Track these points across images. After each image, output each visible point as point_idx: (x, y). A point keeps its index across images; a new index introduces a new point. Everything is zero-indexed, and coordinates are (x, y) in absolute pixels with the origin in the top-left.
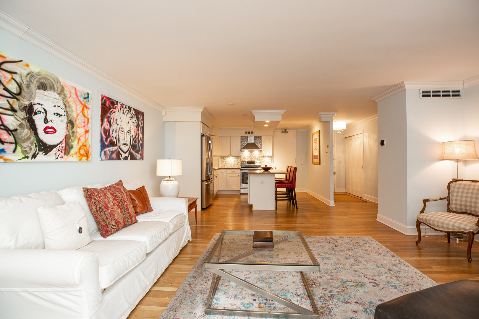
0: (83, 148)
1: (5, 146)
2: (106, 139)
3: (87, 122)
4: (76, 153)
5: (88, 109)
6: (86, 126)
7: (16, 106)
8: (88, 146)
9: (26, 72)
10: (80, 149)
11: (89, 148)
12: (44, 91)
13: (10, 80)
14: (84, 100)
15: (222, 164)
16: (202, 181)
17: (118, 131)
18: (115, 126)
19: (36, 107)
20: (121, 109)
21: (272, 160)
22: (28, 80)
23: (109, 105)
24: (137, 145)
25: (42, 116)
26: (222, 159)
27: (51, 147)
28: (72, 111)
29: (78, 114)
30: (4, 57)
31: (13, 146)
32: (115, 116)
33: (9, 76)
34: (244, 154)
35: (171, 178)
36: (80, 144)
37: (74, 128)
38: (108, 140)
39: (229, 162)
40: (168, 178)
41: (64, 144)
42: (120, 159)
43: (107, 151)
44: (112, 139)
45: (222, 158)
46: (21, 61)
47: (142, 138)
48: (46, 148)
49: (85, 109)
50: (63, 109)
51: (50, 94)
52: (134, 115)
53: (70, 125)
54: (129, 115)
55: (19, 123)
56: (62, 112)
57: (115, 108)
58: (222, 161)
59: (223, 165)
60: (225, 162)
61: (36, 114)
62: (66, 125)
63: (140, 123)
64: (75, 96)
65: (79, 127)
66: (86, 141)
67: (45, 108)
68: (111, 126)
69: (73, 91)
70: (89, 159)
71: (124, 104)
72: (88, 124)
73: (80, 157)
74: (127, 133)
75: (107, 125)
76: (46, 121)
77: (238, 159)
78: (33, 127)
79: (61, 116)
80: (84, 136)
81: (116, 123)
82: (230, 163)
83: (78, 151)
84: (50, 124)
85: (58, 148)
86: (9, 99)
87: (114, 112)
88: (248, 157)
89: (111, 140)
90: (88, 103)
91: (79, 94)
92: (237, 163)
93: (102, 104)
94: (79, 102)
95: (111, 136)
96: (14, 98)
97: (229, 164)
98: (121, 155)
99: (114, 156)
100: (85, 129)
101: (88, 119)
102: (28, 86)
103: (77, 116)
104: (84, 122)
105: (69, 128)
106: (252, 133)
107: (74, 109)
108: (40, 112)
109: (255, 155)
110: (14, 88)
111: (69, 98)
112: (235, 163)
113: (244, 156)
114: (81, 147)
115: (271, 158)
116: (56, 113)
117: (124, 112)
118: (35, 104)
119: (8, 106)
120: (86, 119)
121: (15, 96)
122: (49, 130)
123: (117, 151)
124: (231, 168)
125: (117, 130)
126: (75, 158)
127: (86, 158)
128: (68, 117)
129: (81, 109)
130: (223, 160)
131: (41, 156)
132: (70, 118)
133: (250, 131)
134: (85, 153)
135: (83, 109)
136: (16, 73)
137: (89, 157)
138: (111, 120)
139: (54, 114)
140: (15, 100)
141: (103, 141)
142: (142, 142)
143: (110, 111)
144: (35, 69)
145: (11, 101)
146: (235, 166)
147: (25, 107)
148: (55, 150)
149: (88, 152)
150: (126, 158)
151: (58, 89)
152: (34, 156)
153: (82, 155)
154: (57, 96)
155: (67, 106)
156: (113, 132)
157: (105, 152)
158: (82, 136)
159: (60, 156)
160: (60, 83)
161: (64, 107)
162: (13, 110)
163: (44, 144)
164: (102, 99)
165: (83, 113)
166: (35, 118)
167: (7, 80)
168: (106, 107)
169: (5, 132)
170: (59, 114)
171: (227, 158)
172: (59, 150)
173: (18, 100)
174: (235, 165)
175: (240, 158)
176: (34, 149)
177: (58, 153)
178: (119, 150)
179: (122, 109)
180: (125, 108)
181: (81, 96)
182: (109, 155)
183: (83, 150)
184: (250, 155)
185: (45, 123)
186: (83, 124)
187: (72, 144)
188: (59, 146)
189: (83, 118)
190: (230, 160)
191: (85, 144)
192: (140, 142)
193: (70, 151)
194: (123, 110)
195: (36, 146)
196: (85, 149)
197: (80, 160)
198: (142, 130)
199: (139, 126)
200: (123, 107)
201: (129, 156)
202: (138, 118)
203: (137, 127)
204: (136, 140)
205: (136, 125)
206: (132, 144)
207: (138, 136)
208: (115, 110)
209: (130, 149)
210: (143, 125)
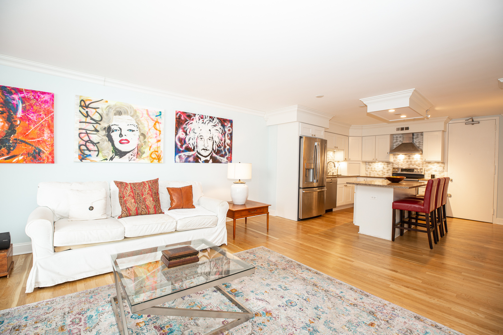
0: (155, 153)
1: (91, 153)
2: (181, 146)
3: (159, 133)
4: (148, 157)
5: (160, 124)
6: (157, 137)
7: (98, 129)
8: (159, 152)
9: (106, 106)
10: (151, 154)
11: (161, 153)
12: (119, 116)
13: (95, 113)
14: (156, 117)
15: (367, 171)
16: (299, 188)
17: (196, 138)
18: (191, 135)
19: (112, 127)
20: (199, 120)
21: (445, 168)
22: (107, 111)
23: (185, 118)
24: (222, 150)
25: (119, 132)
26: (367, 165)
27: (125, 153)
28: (144, 127)
29: (150, 128)
30: (91, 100)
31: (97, 152)
32: (191, 127)
33: (94, 111)
34: (398, 159)
35: (240, 182)
36: (152, 150)
37: (146, 139)
38: (184, 146)
39: (376, 169)
40: (238, 181)
41: (136, 151)
42: (199, 162)
43: (182, 156)
44: (188, 145)
45: (367, 163)
46: (103, 100)
47: (230, 143)
48: (121, 154)
49: (157, 124)
50: (135, 126)
51: (123, 117)
52: (218, 123)
53: (142, 137)
54: (211, 124)
55: (101, 138)
56: (135, 129)
57: (193, 120)
58: (367, 167)
59: (369, 172)
60: (371, 168)
61: (113, 131)
62: (138, 137)
63: (226, 130)
64: (147, 116)
65: (151, 138)
66: (158, 148)
67: (120, 127)
68: (186, 134)
69: (145, 112)
70: (160, 161)
71: (204, 115)
72: (160, 135)
73: (152, 160)
74: (208, 140)
75: (183, 134)
76: (121, 135)
77: (389, 166)
78: (111, 140)
79: (133, 131)
80: (156, 144)
81: (194, 132)
82: (378, 170)
83: (150, 155)
84: (124, 138)
85: (131, 153)
86: (94, 125)
87: (191, 123)
88: (404, 162)
89: (187, 147)
90: (160, 119)
91: (150, 113)
92: (387, 171)
93: (176, 118)
94: (151, 119)
95: (187, 143)
96: (97, 123)
97: (376, 171)
98: (200, 159)
99: (191, 159)
100: (157, 139)
101: (160, 131)
102: (107, 115)
103: (149, 130)
104: (156, 134)
105: (141, 139)
106: (407, 129)
107: (146, 125)
108: (116, 130)
109: (415, 160)
110: (97, 117)
111: (142, 117)
112: (385, 171)
113: (398, 161)
114: (153, 152)
115: (443, 165)
116: (130, 130)
117: (204, 122)
118: (112, 125)
119: (93, 129)
120: (158, 132)
121: (97, 122)
122: (123, 141)
123: (195, 155)
124: (378, 176)
125: (194, 138)
126: (147, 161)
127: (158, 160)
128: (140, 132)
129: (153, 124)
130: (369, 166)
131: (117, 158)
132: (142, 132)
133: (404, 126)
134: (156, 157)
135: (155, 124)
136: (98, 108)
137: (161, 160)
138: (187, 131)
139: (128, 130)
140: (98, 124)
141: (178, 147)
142: (230, 147)
143: (186, 123)
144: (111, 103)
145: (95, 125)
146: (384, 174)
147: (105, 128)
148: (128, 155)
149: (160, 156)
150: (207, 161)
151: (131, 113)
152: (112, 159)
153: (154, 158)
154: (131, 118)
155: (139, 124)
156: (189, 140)
157: (180, 157)
158: (154, 144)
159: (133, 159)
160: (133, 108)
161: (136, 124)
162: (97, 131)
163: (120, 151)
164: (177, 114)
165: (155, 127)
166: (112, 134)
167: (93, 114)
168: (182, 120)
169: (91, 144)
170: (132, 130)
171: (373, 163)
172: (132, 155)
173: (100, 124)
174: (385, 172)
175: (391, 165)
176: (111, 154)
177: (131, 157)
178: (197, 155)
179: (201, 120)
180: (206, 118)
181: (153, 115)
182: (185, 158)
183: (155, 155)
184: (407, 160)
185: (120, 137)
186: (155, 136)
187: (144, 150)
188: (132, 152)
189: (155, 131)
190: (378, 167)
191: (156, 150)
192: (226, 147)
193: (141, 156)
194: (203, 121)
195: (113, 152)
196: (157, 154)
197: (151, 162)
198: (230, 136)
199: (225, 132)
200: (202, 118)
201: (211, 160)
202: (223, 126)
203: (223, 134)
204: (221, 145)
205: (220, 132)
206: (214, 149)
207: (223, 142)
208: (192, 122)
209: (212, 154)
210: (231, 131)
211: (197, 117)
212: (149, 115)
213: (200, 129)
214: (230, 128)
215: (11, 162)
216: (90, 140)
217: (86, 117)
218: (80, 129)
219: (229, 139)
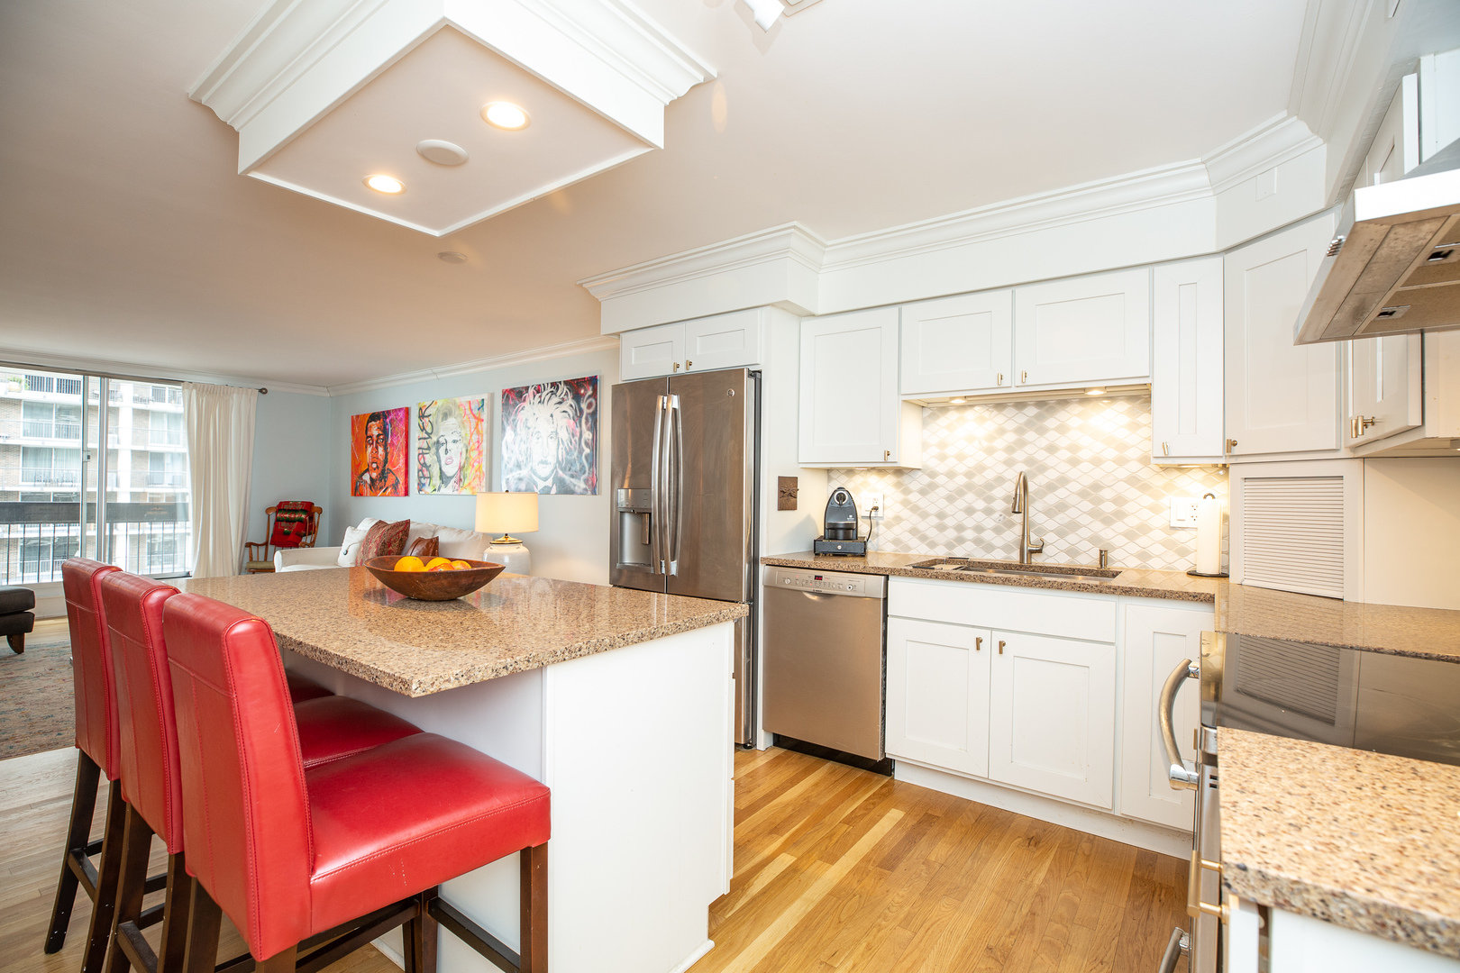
3: (481, 440)
5: (482, 422)
12: (445, 421)
14: (478, 411)
19: (440, 440)
20: (534, 396)
22: (437, 416)
25: (445, 447)
27: (450, 479)
28: (467, 432)
32: (523, 416)
35: (509, 539)
37: (469, 452)
40: (502, 538)
41: (459, 474)
42: (534, 493)
43: (511, 479)
44: (519, 457)
48: (446, 481)
50: (458, 433)
51: (449, 421)
52: (566, 394)
53: (465, 451)
54: (555, 399)
55: (433, 459)
56: (458, 437)
57: (525, 400)
62: (461, 451)
63: (584, 406)
67: (446, 439)
68: (516, 434)
71: (541, 383)
72: (482, 443)
74: (550, 440)
76: (447, 451)
78: (439, 461)
79: (457, 442)
81: (527, 426)
84: (449, 455)
85: (454, 479)
87: (522, 409)
90: (483, 413)
94: (473, 417)
95: (518, 452)
98: (538, 485)
99: (523, 486)
102: (437, 422)
104: (478, 442)
105: (464, 455)
108: (443, 444)
116: (454, 440)
117: (543, 399)
118: (440, 437)
120: (480, 437)
122: (449, 461)
123: (529, 477)
125: (528, 439)
131: (443, 488)
132: (464, 442)
135: (477, 424)
138: (516, 426)
139: (452, 442)
143: (515, 410)
147: (435, 444)
148: (452, 482)
150: (547, 491)
151: (455, 412)
152: (439, 489)
155: (462, 428)
157: (508, 482)
159: (456, 488)
160: (457, 404)
161: (460, 430)
163: (446, 476)
164: (503, 396)
165: (477, 429)
172: (455, 482)
173: (431, 438)
176: (439, 482)
177: (455, 485)
179: (537, 396)
180: (544, 390)
181: (475, 408)
182: (515, 485)
185: (446, 454)
187: (466, 473)
188: (455, 476)
189: (477, 436)
193: (464, 483)
194: (540, 397)
195: (440, 479)
198: (593, 419)
199: (581, 411)
200: (538, 392)
201: (554, 486)
202: (577, 397)
203: (576, 418)
204: (572, 447)
205: (571, 415)
206: (560, 458)
207: (577, 438)
208: (523, 404)
209: (557, 472)
210: (594, 407)
211: (531, 391)
212: (471, 410)
213: (536, 417)
214: (592, 400)
215: (385, 496)
216: (425, 463)
217: (422, 431)
218: (419, 449)
219: (588, 429)
